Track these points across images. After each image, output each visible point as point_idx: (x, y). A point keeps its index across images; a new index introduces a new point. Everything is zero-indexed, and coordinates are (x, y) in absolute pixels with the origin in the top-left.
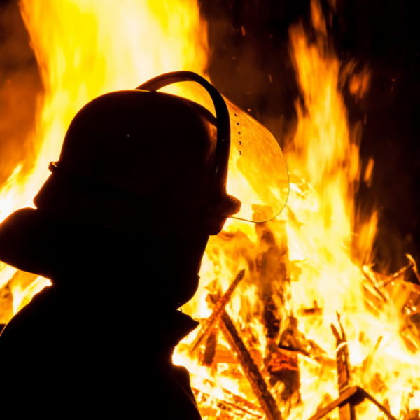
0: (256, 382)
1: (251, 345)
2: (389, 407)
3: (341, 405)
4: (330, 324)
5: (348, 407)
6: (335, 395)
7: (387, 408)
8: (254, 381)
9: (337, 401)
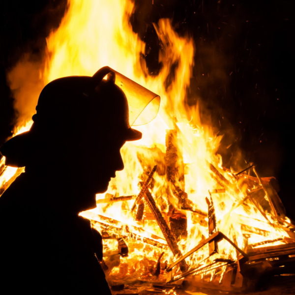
0: (165, 230)
1: (162, 210)
2: (237, 243)
3: (210, 242)
4: (205, 197)
5: (213, 243)
6: (207, 236)
7: (236, 244)
8: (164, 229)
9: (208, 239)
